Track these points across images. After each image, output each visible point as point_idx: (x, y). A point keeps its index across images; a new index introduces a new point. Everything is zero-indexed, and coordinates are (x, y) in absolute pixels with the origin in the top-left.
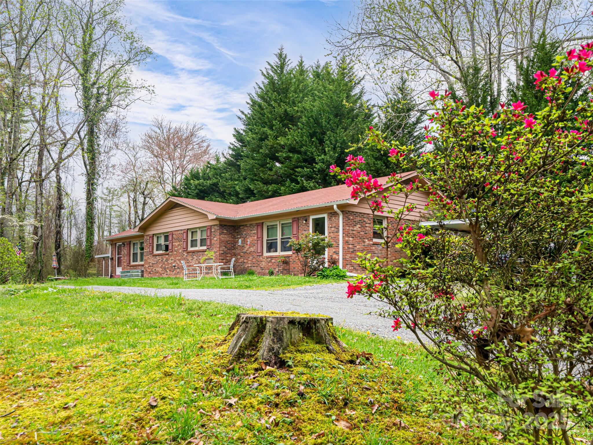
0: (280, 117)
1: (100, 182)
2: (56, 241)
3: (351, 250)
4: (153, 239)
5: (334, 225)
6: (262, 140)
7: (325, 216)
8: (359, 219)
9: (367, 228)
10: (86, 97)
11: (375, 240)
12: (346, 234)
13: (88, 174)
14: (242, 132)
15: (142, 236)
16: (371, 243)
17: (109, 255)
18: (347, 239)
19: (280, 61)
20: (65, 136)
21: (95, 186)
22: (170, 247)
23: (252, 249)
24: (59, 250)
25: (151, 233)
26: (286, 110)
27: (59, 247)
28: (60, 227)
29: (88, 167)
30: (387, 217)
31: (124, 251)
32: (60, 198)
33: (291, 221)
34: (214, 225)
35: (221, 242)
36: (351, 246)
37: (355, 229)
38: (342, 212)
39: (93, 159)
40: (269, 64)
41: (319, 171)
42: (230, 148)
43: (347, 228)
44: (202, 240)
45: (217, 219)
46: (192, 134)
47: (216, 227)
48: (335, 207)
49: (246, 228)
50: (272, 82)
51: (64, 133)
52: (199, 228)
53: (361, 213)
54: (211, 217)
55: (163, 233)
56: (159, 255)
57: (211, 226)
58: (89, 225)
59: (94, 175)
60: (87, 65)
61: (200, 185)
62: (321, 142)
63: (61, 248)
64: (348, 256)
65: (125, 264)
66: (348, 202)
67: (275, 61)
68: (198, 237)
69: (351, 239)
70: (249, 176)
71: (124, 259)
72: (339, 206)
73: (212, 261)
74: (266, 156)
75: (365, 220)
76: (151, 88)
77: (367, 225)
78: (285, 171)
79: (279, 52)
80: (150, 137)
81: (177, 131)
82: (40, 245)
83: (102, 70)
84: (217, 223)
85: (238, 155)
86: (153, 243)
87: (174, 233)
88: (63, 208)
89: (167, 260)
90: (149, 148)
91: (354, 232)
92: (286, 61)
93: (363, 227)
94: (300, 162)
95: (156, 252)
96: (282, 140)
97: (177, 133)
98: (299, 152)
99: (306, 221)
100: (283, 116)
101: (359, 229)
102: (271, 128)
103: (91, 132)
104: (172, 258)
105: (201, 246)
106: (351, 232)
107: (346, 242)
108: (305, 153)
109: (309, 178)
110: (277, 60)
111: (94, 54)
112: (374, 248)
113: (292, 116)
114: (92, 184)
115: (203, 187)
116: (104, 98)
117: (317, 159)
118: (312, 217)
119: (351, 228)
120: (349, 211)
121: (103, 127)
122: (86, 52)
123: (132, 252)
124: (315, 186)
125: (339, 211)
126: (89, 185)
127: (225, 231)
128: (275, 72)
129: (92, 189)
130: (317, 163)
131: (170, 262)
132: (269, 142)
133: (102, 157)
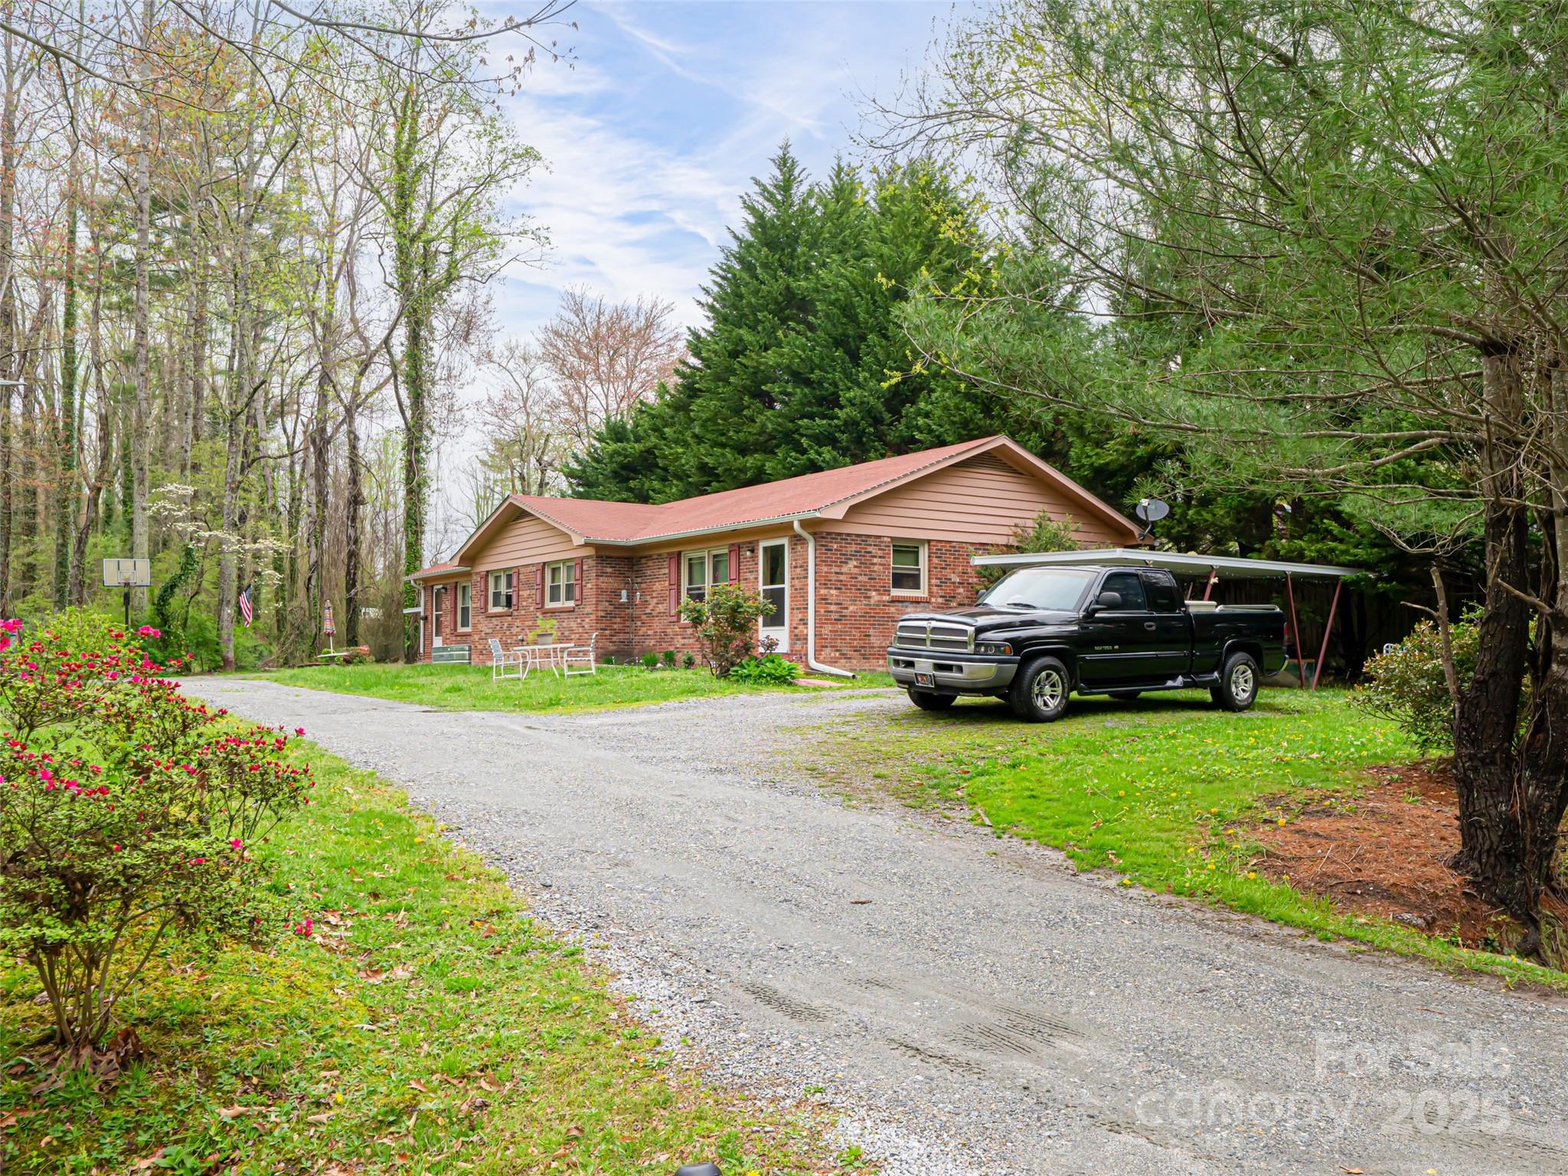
0: (776, 302)
1: (434, 443)
2: (348, 573)
3: (834, 616)
4: (486, 582)
5: (800, 562)
6: (734, 354)
7: (784, 541)
8: (854, 547)
9: (876, 568)
10: (403, 263)
11: (897, 592)
12: (822, 582)
13: (409, 429)
14: (703, 334)
15: (468, 574)
16: (887, 598)
17: (421, 609)
18: (823, 592)
19: (783, 174)
20: (367, 347)
21: (423, 455)
22: (514, 600)
23: (661, 608)
24: (353, 592)
25: (483, 568)
26: (788, 287)
27: (354, 585)
28: (356, 542)
29: (408, 414)
30: (929, 541)
31: (447, 604)
32: (354, 481)
33: (726, 551)
34: (588, 557)
35: (600, 591)
36: (833, 608)
37: (845, 569)
38: (814, 534)
39: (417, 398)
40: (757, 183)
41: (846, 423)
42: (677, 371)
43: (825, 569)
44: (569, 587)
45: (587, 545)
46: (649, 325)
47: (590, 561)
48: (796, 525)
49: (650, 563)
50: (761, 225)
51: (364, 340)
52: (564, 561)
53: (858, 536)
54: (578, 540)
55: (505, 570)
56: (496, 616)
57: (583, 558)
58: (412, 539)
59: (421, 431)
60: (404, 194)
61: (619, 454)
62: (855, 358)
63: (359, 587)
64: (826, 630)
65: (448, 631)
66: (818, 515)
67: (770, 174)
68: (563, 581)
69: (833, 592)
70: (709, 436)
71: (447, 620)
72: (804, 523)
73: (550, 639)
74: (746, 390)
75: (870, 549)
76: (543, 233)
77: (875, 560)
78: (779, 425)
79: (780, 153)
80: (557, 333)
81: (618, 316)
82: (313, 582)
83: (438, 200)
84: (590, 551)
85: (691, 391)
86: (487, 590)
87: (522, 570)
88: (363, 503)
89: (510, 627)
90: (555, 359)
91: (842, 577)
92: (796, 173)
93: (865, 564)
94: (810, 404)
95: (492, 610)
96: (771, 357)
97: (620, 318)
98: (808, 383)
99: (752, 551)
100: (781, 299)
101: (856, 571)
102: (753, 328)
103: (414, 338)
104: (518, 623)
105: (568, 599)
106: (834, 577)
107: (821, 600)
108: (820, 383)
109: (826, 439)
110: (777, 173)
111: (422, 167)
112: (893, 609)
113: (803, 299)
114: (417, 451)
115: (626, 457)
116: (443, 260)
117: (846, 396)
118: (763, 544)
119: (835, 569)
120: (829, 534)
121: (438, 323)
122: (401, 168)
123: (460, 606)
124: (835, 459)
125: (805, 534)
126: (409, 452)
127: (609, 570)
128: (770, 198)
129: (418, 461)
130: (841, 408)
131: (514, 630)
132: (749, 360)
133: (439, 390)
